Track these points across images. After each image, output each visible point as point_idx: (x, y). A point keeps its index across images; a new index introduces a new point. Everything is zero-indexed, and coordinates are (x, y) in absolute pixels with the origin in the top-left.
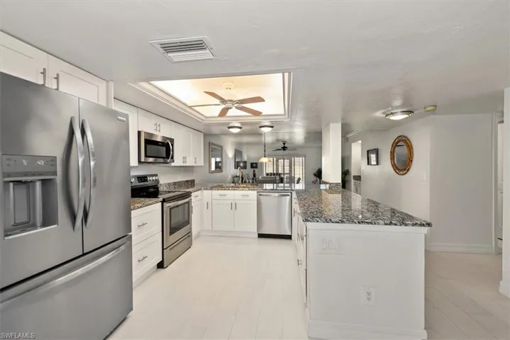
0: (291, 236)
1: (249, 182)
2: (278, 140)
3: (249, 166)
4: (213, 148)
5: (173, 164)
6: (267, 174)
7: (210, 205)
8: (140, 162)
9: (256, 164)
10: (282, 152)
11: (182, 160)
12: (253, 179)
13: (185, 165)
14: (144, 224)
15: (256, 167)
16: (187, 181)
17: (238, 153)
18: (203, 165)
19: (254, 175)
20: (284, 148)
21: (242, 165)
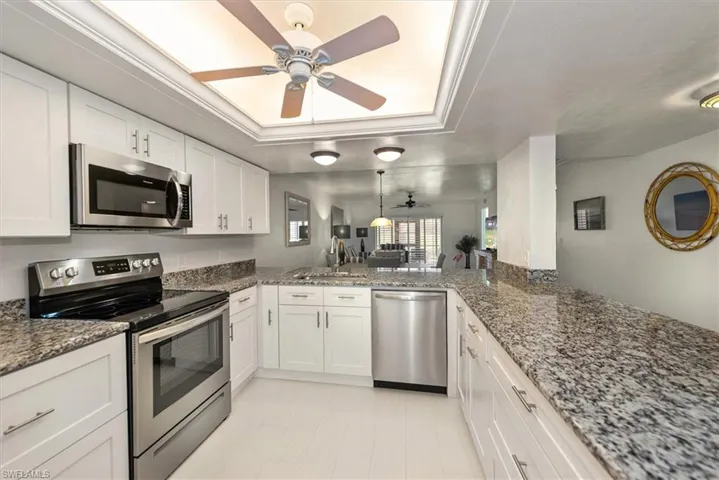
0: (445, 389)
1: (354, 261)
2: (400, 190)
3: (353, 233)
4: (292, 202)
5: (190, 231)
6: (383, 247)
7: (274, 318)
8: (74, 225)
9: (366, 229)
10: (406, 210)
11: (216, 222)
12: (360, 255)
13: (224, 232)
14: (40, 416)
15: (365, 235)
16: (238, 264)
17: (336, 212)
18: (268, 232)
19: (363, 249)
20: (410, 204)
21: (342, 231)
